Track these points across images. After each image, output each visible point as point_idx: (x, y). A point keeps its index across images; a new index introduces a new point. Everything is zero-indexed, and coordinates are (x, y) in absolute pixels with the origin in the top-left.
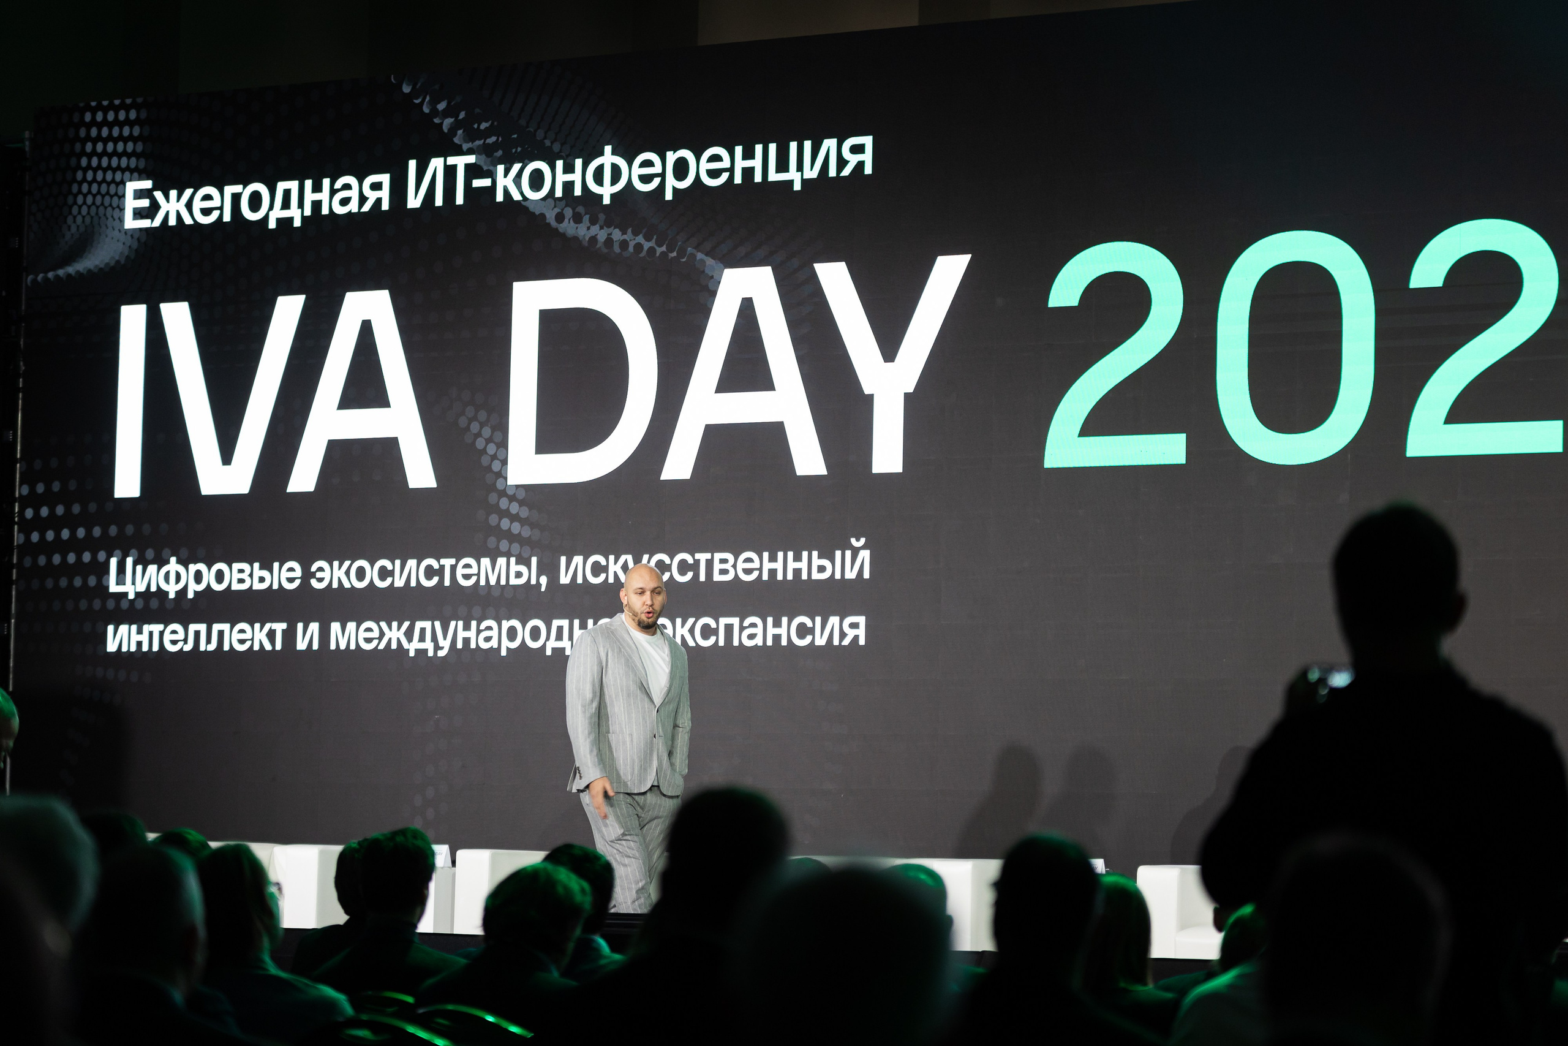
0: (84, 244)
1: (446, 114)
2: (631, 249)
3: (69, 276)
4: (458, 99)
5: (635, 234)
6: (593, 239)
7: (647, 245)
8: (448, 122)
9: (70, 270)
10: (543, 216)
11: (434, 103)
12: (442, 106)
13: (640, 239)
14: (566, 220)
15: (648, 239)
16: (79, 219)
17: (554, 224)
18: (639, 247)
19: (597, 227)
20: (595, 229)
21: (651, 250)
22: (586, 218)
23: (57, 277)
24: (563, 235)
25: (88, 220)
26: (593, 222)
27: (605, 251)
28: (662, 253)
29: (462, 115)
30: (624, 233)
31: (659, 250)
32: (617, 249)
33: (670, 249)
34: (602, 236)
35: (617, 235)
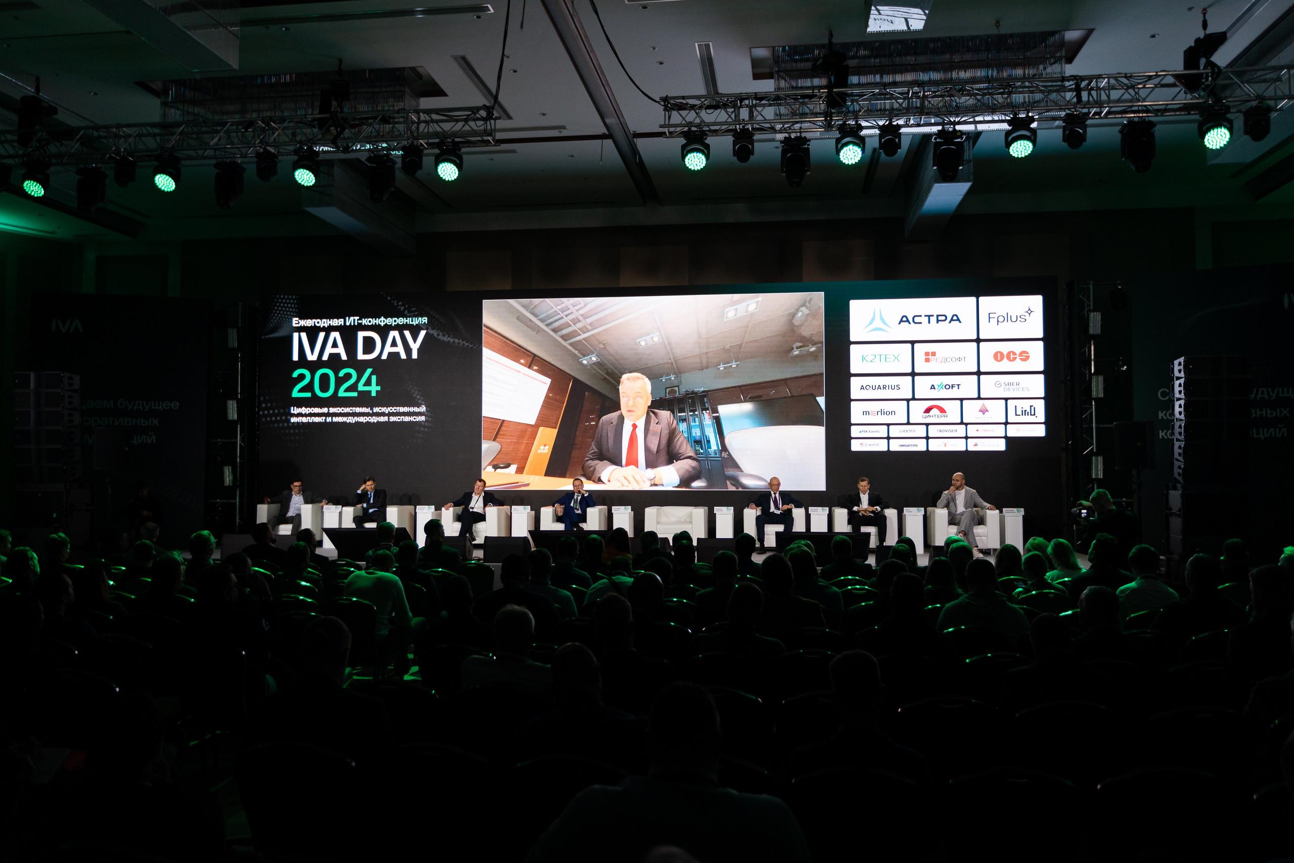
0: (275, 329)
1: (402, 306)
2: (461, 345)
3: (269, 338)
4: (405, 302)
5: (463, 341)
6: (449, 341)
7: (466, 344)
8: (402, 308)
9: (270, 336)
10: (433, 334)
11: (398, 303)
12: (400, 304)
13: (464, 342)
16: (273, 323)
17: (436, 336)
18: (464, 344)
20: (449, 339)
22: (447, 336)
23: (265, 338)
24: (439, 340)
25: (279, 321)
26: (449, 336)
29: (407, 306)
30: (459, 340)
31: (470, 346)
32: (457, 344)
33: (474, 346)
34: (452, 341)
35: (456, 341)
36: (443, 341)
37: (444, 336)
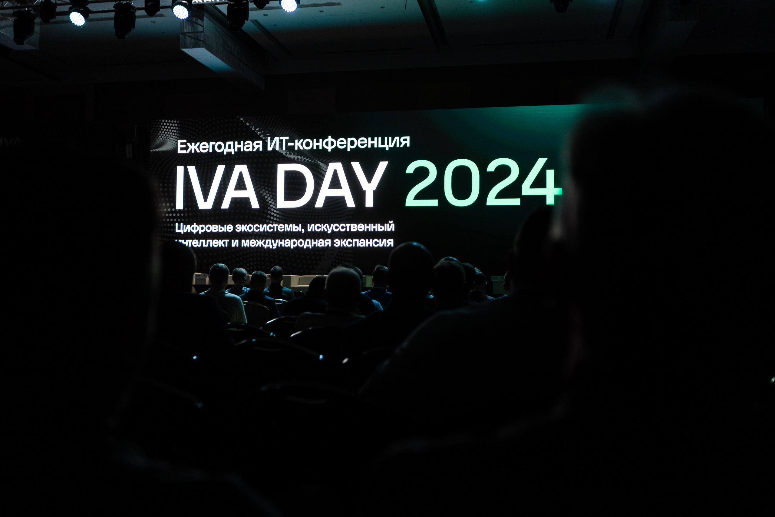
2: (303, 160)
5: (304, 157)
6: (294, 158)
7: (307, 160)
13: (305, 158)
14: (288, 154)
15: (307, 158)
17: (285, 155)
18: (305, 160)
19: (295, 156)
20: (294, 156)
21: (308, 161)
26: (294, 154)
27: (297, 160)
28: (310, 161)
30: (301, 157)
32: (300, 160)
34: (296, 157)
35: (300, 157)
36: (290, 158)
37: (290, 154)
